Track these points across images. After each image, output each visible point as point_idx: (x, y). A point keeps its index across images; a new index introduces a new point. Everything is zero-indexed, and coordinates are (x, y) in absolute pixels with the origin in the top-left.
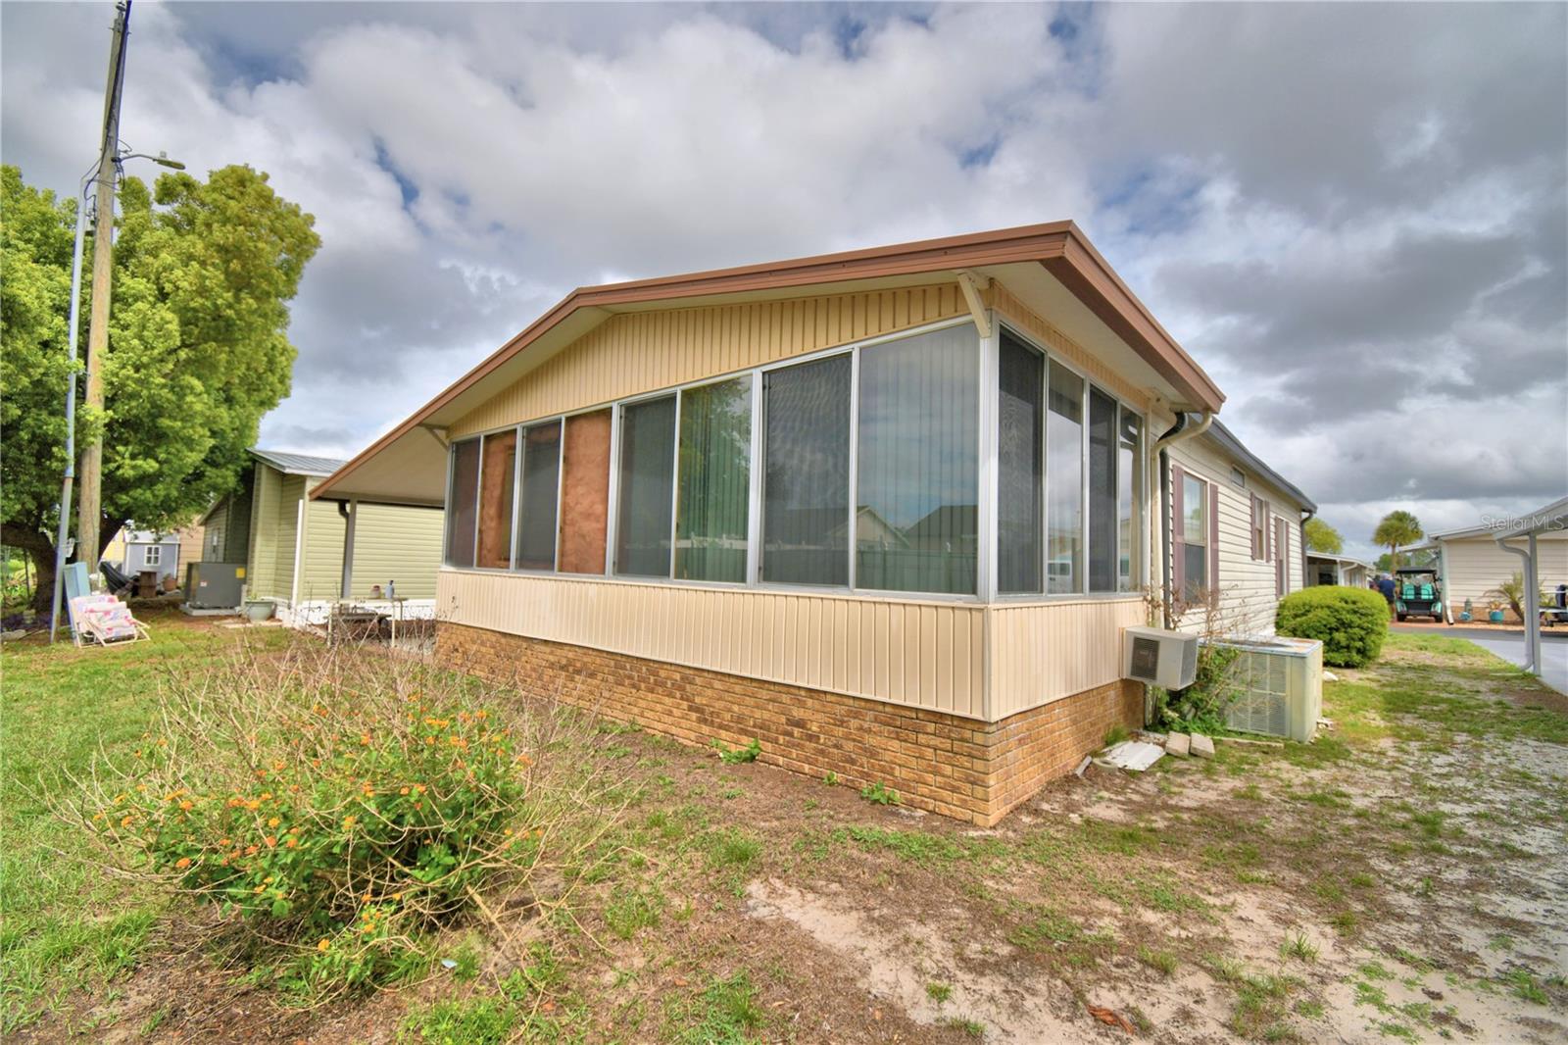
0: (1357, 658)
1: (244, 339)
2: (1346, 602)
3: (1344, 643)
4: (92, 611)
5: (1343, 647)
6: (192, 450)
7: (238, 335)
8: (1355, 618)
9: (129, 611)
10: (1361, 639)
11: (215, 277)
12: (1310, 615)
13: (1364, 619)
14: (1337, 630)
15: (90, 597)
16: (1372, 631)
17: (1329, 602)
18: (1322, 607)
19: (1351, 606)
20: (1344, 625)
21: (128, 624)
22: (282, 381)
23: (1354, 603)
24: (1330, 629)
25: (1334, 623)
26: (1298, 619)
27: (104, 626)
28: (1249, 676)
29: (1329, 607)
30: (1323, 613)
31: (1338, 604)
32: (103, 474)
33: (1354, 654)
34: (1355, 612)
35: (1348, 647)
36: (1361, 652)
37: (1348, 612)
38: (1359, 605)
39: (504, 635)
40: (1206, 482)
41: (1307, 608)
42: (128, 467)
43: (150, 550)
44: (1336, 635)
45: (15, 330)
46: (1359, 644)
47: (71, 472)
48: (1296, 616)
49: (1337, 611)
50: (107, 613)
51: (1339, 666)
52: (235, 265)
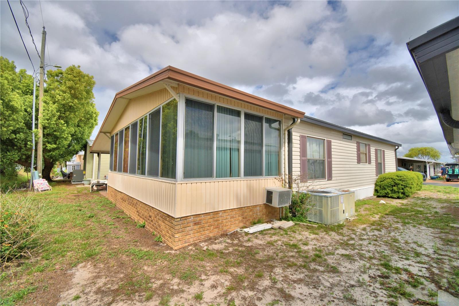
0: (401, 196)
1: (78, 111)
2: (398, 177)
3: (396, 190)
4: (38, 183)
5: (396, 192)
6: (67, 141)
7: (76, 110)
8: (400, 182)
9: (48, 183)
10: (403, 189)
11: (67, 95)
12: (385, 181)
13: (404, 182)
14: (395, 186)
15: (38, 180)
16: (407, 186)
17: (392, 177)
18: (389, 179)
19: (400, 178)
20: (396, 184)
21: (47, 186)
22: (95, 121)
23: (400, 177)
24: (392, 186)
25: (393, 184)
26: (382, 183)
27: (41, 187)
28: (313, 203)
29: (392, 179)
30: (389, 180)
31: (395, 177)
32: (43, 148)
33: (400, 194)
34: (401, 180)
35: (398, 192)
36: (403, 193)
37: (398, 180)
38: (402, 178)
39: (116, 190)
40: (325, 139)
41: (384, 179)
42: (50, 146)
43: (73, 166)
44: (394, 188)
45: (14, 113)
46: (402, 191)
47: (34, 148)
48: (381, 181)
49: (394, 180)
50: (42, 184)
51: (395, 198)
52: (73, 92)
